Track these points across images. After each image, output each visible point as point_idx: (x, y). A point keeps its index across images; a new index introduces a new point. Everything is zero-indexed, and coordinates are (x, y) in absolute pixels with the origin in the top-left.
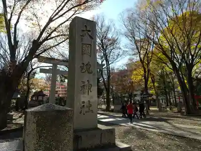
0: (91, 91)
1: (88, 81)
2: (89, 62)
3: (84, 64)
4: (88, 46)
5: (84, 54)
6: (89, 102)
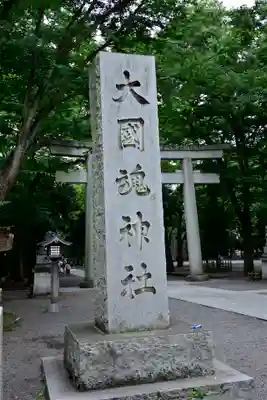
0: (147, 240)
1: (139, 213)
2: (139, 166)
3: (125, 172)
4: (133, 124)
5: (125, 146)
6: (144, 266)
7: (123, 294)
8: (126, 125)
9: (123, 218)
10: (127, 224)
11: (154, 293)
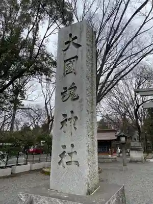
0: (75, 128)
1: (72, 112)
2: (73, 84)
3: (66, 88)
4: (72, 60)
5: (67, 74)
6: (72, 145)
7: (59, 163)
8: (68, 62)
9: (63, 115)
10: (65, 119)
11: (78, 166)
